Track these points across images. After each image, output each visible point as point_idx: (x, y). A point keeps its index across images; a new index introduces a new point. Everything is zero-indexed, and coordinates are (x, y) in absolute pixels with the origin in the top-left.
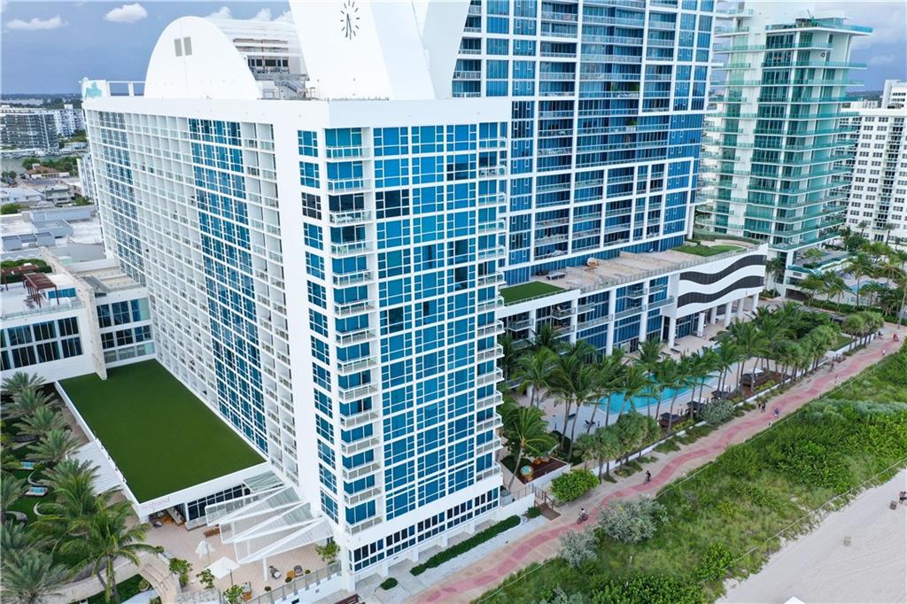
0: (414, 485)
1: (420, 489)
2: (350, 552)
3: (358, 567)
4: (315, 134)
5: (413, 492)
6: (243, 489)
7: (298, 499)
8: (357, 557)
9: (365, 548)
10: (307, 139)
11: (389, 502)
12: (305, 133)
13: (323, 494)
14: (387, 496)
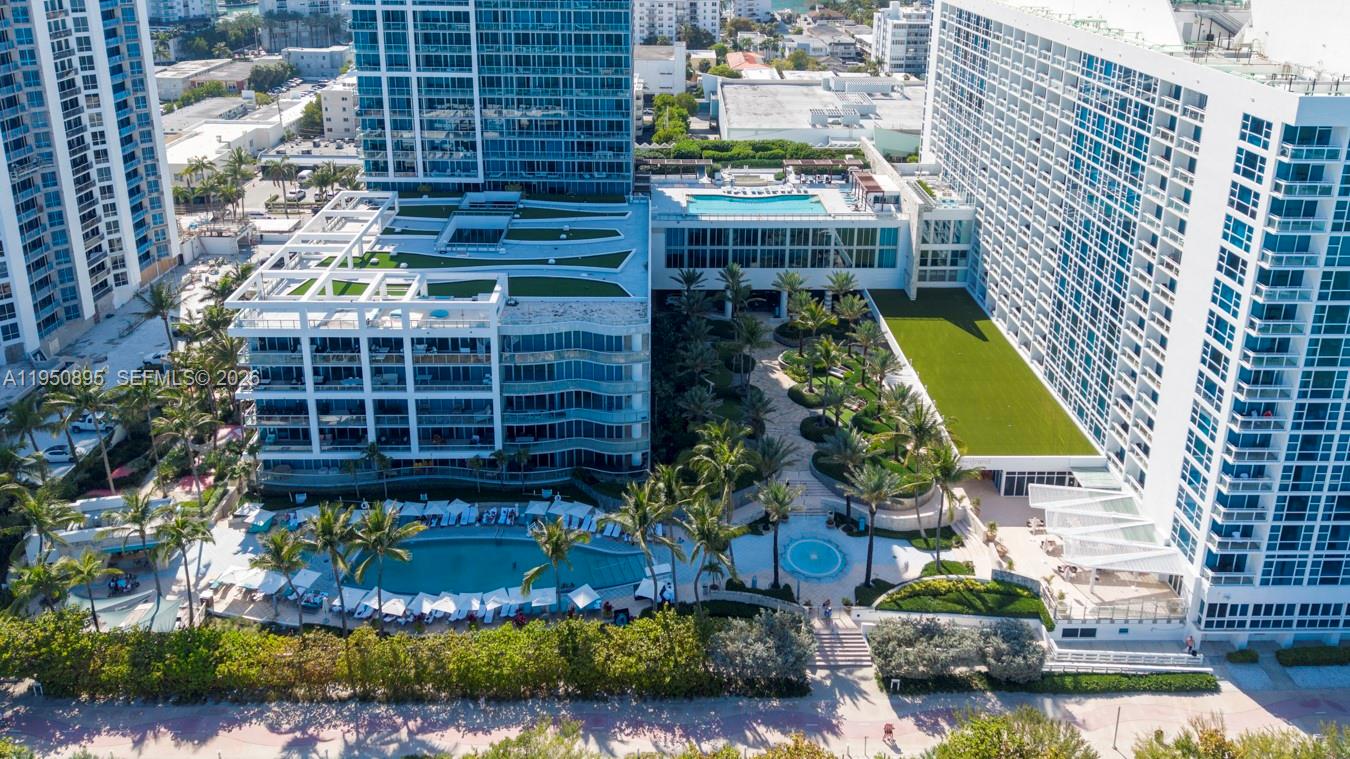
0: (1307, 556)
1: (1315, 564)
2: (1203, 603)
3: (1209, 624)
4: (1269, 126)
5: (1304, 564)
6: (1067, 477)
7: (1136, 513)
8: (1211, 613)
9: (1223, 606)
10: (1256, 128)
11: (1268, 564)
12: (1255, 120)
13: (1176, 520)
14: (1267, 557)
